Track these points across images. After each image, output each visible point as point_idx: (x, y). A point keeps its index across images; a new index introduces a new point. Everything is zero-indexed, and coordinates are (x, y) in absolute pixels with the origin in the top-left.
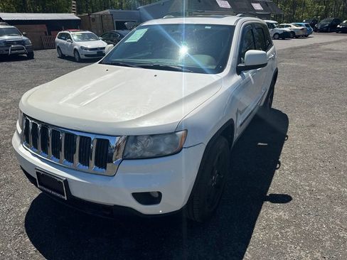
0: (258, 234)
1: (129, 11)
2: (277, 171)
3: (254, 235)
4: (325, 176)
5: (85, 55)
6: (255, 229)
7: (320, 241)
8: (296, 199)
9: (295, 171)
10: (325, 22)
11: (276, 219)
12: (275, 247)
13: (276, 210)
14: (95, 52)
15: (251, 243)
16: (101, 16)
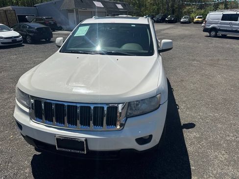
0: (190, 149)
1: (30, 8)
2: (179, 110)
3: (188, 149)
4: (204, 109)
5: (2, 43)
6: (187, 146)
7: (220, 145)
8: (197, 125)
9: (188, 108)
10: (158, 17)
11: (194, 138)
12: (202, 153)
13: (191, 133)
14: (10, 40)
15: (189, 155)
16: (5, 11)
